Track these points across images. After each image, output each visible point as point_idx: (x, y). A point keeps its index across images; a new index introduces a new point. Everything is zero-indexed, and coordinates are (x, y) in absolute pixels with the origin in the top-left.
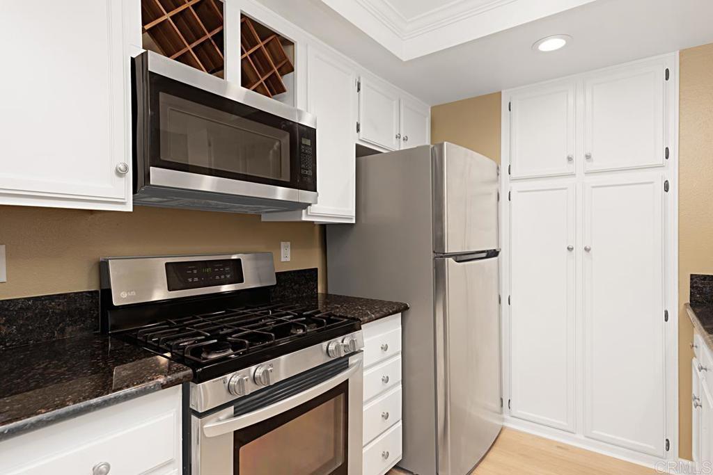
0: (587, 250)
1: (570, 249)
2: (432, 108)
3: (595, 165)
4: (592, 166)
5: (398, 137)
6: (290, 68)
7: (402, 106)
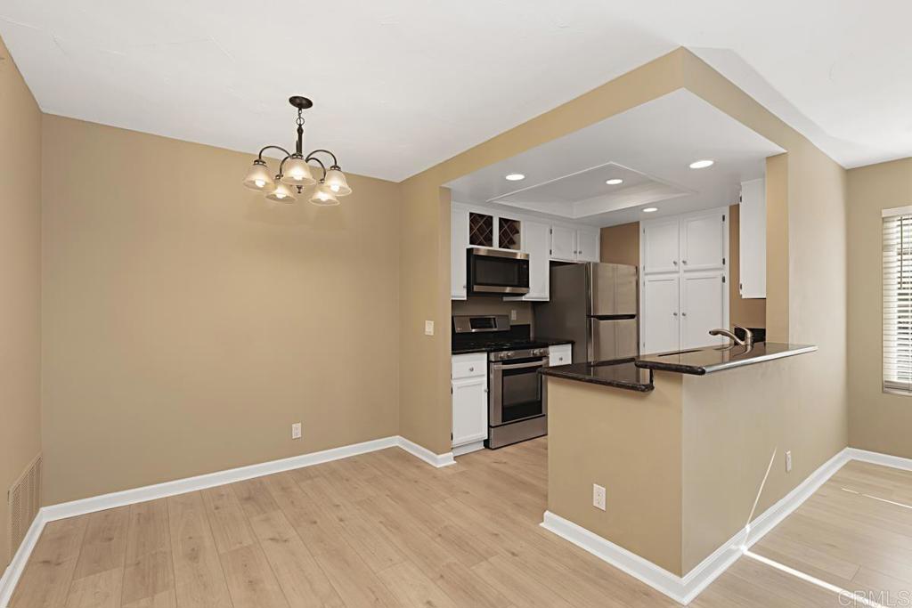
0: (684, 315)
1: (675, 314)
2: (602, 229)
3: (689, 267)
4: (686, 268)
5: (575, 252)
6: (518, 232)
7: (578, 236)
